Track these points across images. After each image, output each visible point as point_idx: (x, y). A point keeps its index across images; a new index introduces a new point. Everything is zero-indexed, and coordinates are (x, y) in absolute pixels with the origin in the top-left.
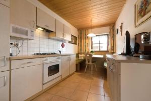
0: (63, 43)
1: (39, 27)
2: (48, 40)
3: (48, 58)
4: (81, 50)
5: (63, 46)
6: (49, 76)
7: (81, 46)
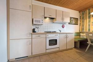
0: (63, 25)
1: (47, 17)
2: (52, 24)
3: (49, 35)
4: (83, 29)
5: (63, 27)
6: (49, 45)
7: (83, 26)
